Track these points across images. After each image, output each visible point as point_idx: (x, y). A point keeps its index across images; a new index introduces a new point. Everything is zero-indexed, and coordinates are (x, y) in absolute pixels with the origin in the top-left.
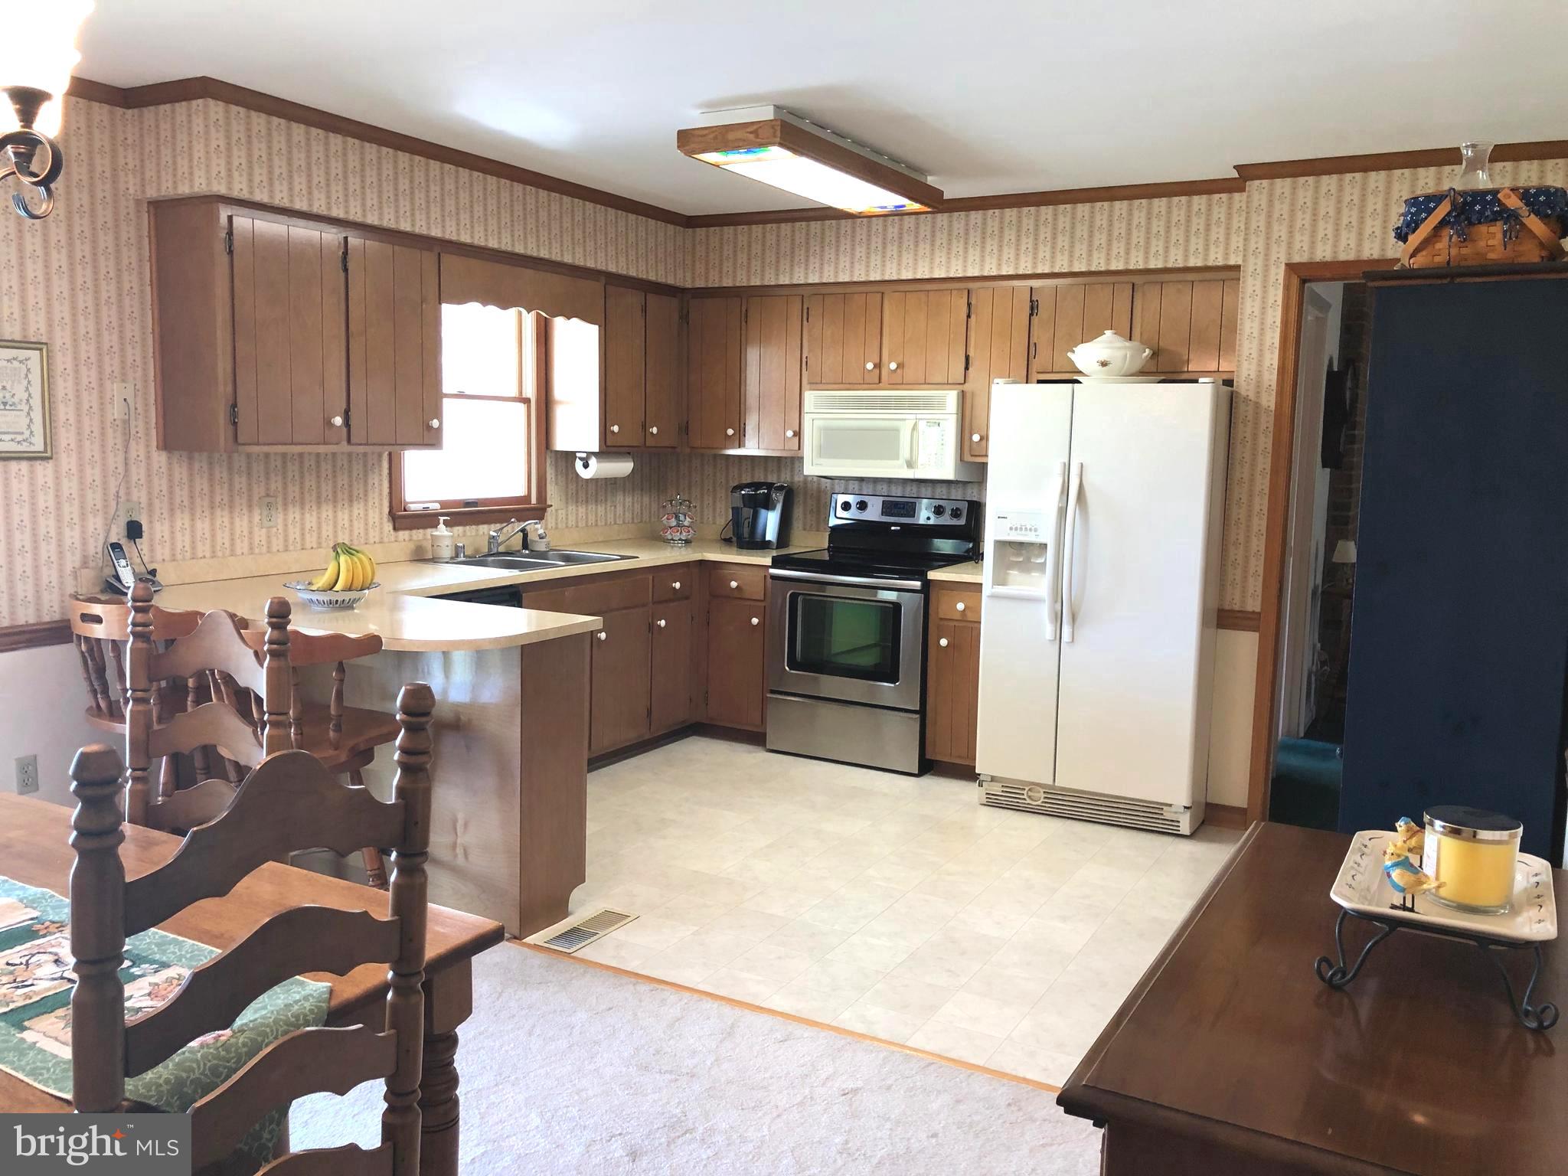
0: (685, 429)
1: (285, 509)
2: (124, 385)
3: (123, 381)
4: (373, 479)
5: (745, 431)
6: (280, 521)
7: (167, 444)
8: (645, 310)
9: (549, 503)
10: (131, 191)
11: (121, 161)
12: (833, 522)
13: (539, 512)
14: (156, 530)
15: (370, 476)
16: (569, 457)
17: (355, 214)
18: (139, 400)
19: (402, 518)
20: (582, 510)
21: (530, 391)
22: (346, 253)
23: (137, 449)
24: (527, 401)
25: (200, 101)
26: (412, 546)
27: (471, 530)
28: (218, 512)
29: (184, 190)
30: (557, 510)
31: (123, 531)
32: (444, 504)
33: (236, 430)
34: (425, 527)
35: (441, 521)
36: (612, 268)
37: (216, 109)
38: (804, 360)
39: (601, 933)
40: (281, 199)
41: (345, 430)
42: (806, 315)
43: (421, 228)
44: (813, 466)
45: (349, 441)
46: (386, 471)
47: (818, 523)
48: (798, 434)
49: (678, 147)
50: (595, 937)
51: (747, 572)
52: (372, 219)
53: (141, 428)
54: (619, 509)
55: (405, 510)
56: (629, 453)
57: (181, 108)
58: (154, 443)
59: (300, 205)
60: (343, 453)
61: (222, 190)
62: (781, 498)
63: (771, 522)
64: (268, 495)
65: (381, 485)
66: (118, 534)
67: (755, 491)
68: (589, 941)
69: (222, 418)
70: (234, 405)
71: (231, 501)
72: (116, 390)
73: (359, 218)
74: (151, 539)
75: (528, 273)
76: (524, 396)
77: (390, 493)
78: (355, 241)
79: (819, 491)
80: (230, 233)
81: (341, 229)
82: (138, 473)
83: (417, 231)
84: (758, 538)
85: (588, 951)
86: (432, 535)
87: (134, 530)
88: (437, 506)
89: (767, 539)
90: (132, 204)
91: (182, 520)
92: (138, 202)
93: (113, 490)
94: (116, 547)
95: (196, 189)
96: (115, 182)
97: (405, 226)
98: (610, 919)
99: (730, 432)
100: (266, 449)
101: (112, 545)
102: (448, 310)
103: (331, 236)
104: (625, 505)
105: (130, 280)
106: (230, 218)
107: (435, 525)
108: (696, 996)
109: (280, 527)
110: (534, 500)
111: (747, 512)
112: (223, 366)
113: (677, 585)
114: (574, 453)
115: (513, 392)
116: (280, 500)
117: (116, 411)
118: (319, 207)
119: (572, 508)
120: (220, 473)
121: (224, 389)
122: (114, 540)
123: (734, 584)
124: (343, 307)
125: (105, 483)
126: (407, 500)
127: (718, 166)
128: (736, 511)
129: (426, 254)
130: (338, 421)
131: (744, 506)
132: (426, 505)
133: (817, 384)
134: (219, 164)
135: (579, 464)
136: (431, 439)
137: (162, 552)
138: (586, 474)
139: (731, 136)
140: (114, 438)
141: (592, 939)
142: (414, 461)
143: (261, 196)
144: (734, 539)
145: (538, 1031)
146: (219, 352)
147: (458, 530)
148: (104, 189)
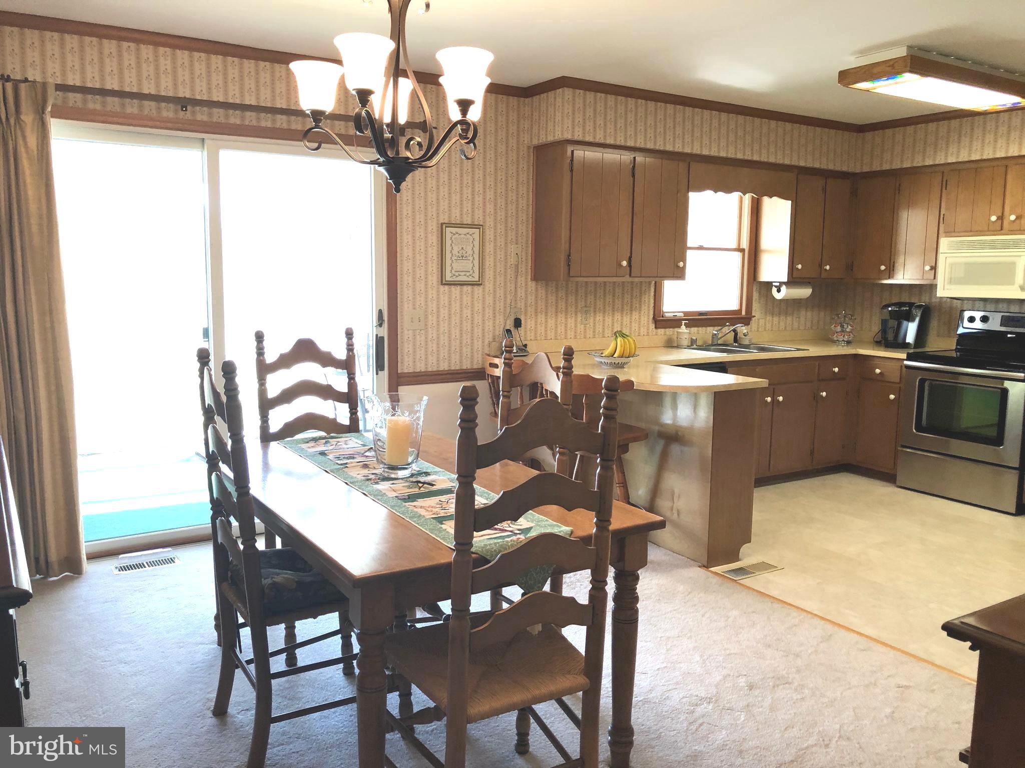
0: (850, 267)
1: (595, 314)
2: (517, 246)
3: (517, 244)
4: (645, 298)
5: (894, 267)
6: (592, 320)
7: (536, 278)
8: (825, 190)
9: (753, 314)
10: (526, 142)
11: (522, 127)
12: (961, 331)
13: (746, 320)
14: (528, 323)
15: (643, 296)
16: (769, 285)
17: (640, 143)
18: (524, 253)
19: (661, 321)
20: (776, 319)
21: (745, 244)
22: (634, 167)
23: (521, 280)
24: (742, 251)
25: (560, 90)
26: (665, 338)
27: (702, 330)
28: (559, 315)
29: (550, 139)
30: (758, 319)
31: (513, 324)
32: (686, 314)
33: (569, 269)
34: (674, 327)
35: (683, 324)
36: (802, 164)
37: (568, 92)
38: (942, 216)
39: (757, 573)
40: (599, 138)
41: (628, 268)
42: (944, 185)
43: (678, 148)
44: (944, 290)
45: (630, 275)
46: (652, 294)
47: (949, 332)
48: (934, 268)
49: (839, 82)
50: (753, 575)
51: (889, 364)
52: (650, 146)
53: (524, 269)
54: (802, 319)
55: (663, 317)
56: (810, 283)
57: (551, 94)
58: (530, 277)
59: (610, 141)
60: (628, 282)
61: (568, 136)
62: (919, 315)
63: (911, 330)
64: (586, 306)
65: (649, 301)
66: (510, 325)
67: (900, 307)
68: (749, 576)
69: (563, 263)
70: (569, 256)
71: (566, 309)
72: (512, 248)
73: (642, 146)
74: (526, 328)
75: (746, 171)
76: (741, 248)
77: (654, 307)
78: (640, 159)
79: (951, 308)
80: (572, 160)
81: (633, 152)
82: (521, 293)
83: (676, 150)
84: (900, 340)
85: (748, 581)
86: (677, 332)
87: (518, 323)
88: (682, 315)
89: (907, 341)
90: (525, 149)
91: (541, 318)
92: (529, 147)
93: (508, 301)
94: (508, 331)
95: (556, 138)
96: (518, 138)
97: (669, 148)
98: (764, 567)
99: (883, 268)
100: (585, 279)
101: (507, 330)
102: (692, 196)
103: (627, 157)
104: (806, 317)
105: (523, 190)
106: (573, 152)
107: (679, 326)
108: (810, 616)
109: (592, 324)
110: (744, 313)
111: (893, 323)
112: (564, 234)
113: (836, 370)
114: (772, 282)
115: (734, 246)
116: (592, 309)
117: (512, 260)
118: (620, 141)
119: (769, 318)
120: (562, 293)
121: (564, 245)
122: (508, 328)
123: (878, 371)
124: (631, 197)
125: (505, 298)
126: (664, 310)
127: (868, 91)
128: (884, 322)
129: (681, 164)
130: (625, 263)
131: (891, 318)
132: (675, 314)
133: (949, 233)
134: (568, 123)
135: (774, 290)
136: (679, 274)
137: (530, 335)
138: (778, 296)
139: (875, 71)
140: (511, 273)
141: (751, 575)
142: (670, 287)
143: (589, 138)
144: (883, 342)
145: (707, 615)
146: (563, 226)
147: (694, 330)
148: (513, 142)
